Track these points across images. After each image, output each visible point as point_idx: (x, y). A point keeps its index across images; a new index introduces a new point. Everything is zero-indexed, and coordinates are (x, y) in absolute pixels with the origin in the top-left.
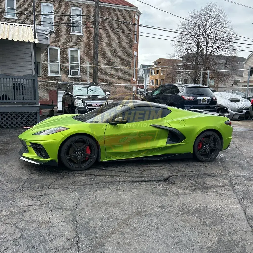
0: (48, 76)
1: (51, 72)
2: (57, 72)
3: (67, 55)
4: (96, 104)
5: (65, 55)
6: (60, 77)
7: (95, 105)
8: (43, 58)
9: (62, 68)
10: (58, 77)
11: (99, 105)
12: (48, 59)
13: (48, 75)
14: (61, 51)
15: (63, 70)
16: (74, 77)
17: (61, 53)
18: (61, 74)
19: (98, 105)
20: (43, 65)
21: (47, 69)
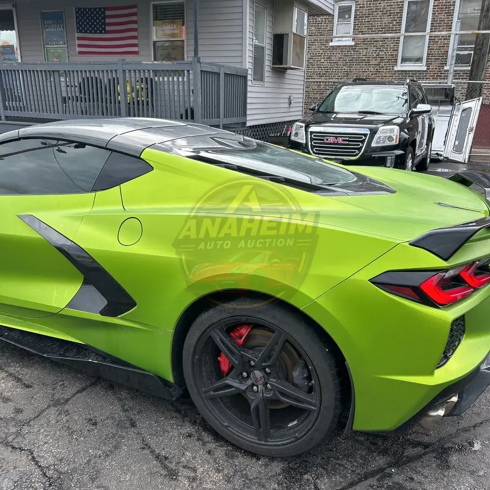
0: (395, 71)
1: (404, 60)
2: (419, 60)
3: (450, 14)
4: (336, 137)
5: (445, 13)
6: (423, 71)
7: (331, 140)
8: (390, 28)
9: (431, 49)
10: (418, 71)
11: (343, 140)
12: (400, 30)
13: (396, 69)
14: (436, 6)
15: (433, 54)
16: (460, 71)
17: (436, 10)
18: (428, 65)
19: (340, 140)
20: (387, 46)
21: (395, 53)
